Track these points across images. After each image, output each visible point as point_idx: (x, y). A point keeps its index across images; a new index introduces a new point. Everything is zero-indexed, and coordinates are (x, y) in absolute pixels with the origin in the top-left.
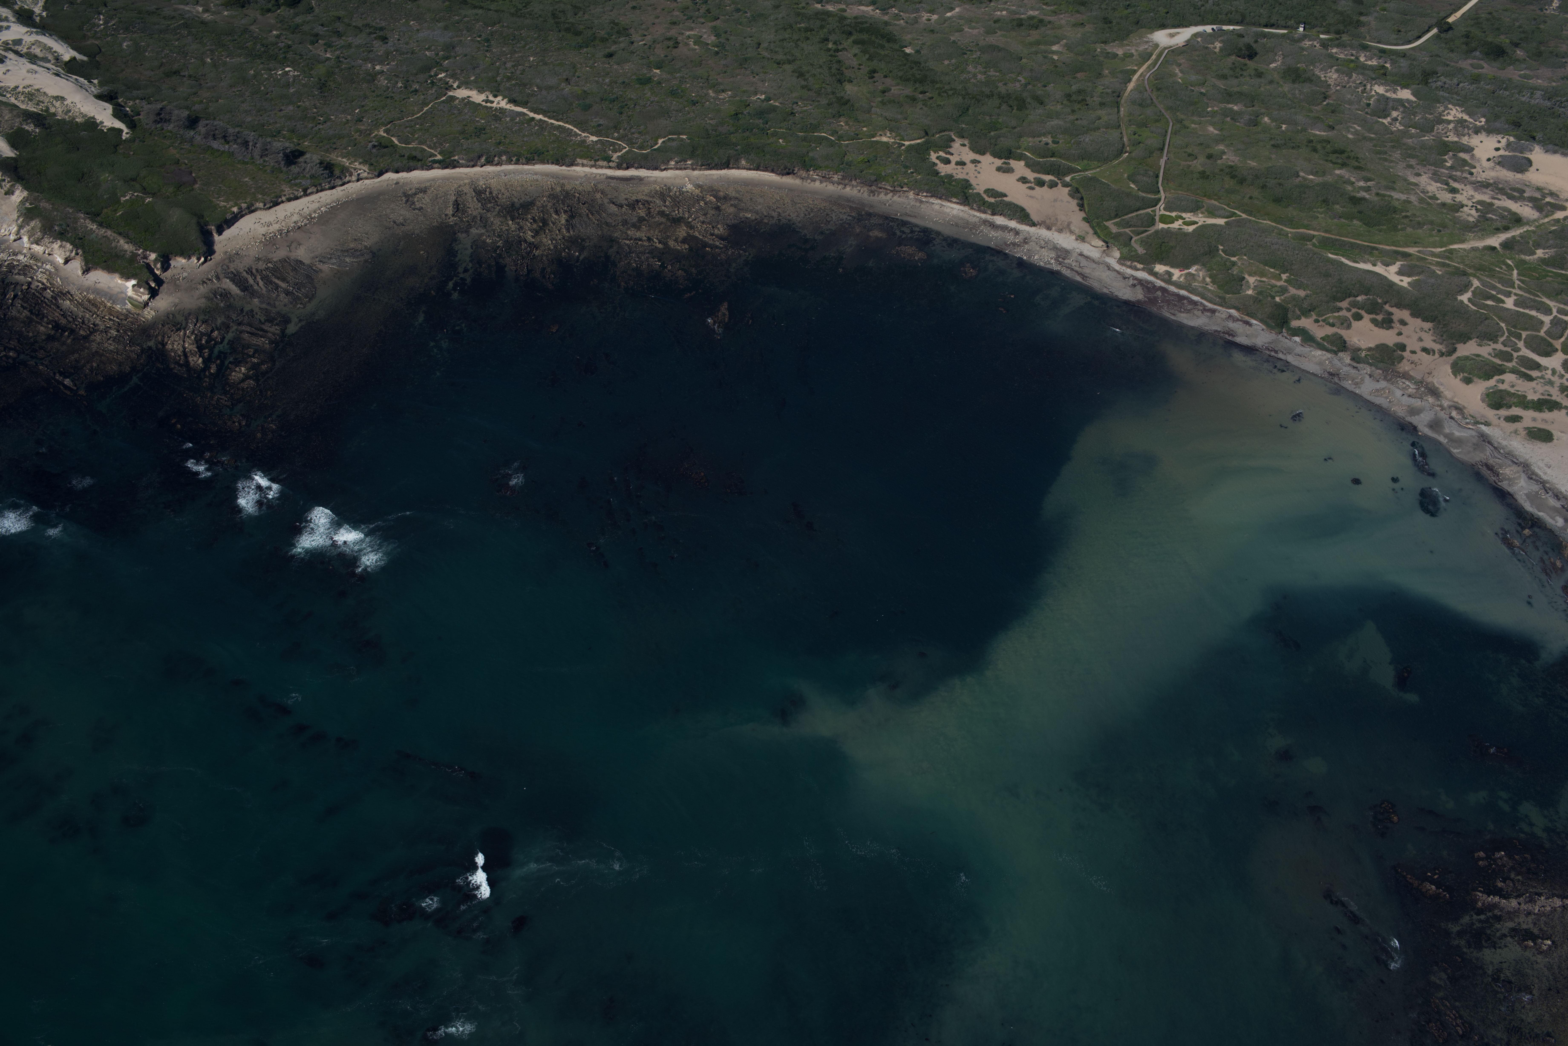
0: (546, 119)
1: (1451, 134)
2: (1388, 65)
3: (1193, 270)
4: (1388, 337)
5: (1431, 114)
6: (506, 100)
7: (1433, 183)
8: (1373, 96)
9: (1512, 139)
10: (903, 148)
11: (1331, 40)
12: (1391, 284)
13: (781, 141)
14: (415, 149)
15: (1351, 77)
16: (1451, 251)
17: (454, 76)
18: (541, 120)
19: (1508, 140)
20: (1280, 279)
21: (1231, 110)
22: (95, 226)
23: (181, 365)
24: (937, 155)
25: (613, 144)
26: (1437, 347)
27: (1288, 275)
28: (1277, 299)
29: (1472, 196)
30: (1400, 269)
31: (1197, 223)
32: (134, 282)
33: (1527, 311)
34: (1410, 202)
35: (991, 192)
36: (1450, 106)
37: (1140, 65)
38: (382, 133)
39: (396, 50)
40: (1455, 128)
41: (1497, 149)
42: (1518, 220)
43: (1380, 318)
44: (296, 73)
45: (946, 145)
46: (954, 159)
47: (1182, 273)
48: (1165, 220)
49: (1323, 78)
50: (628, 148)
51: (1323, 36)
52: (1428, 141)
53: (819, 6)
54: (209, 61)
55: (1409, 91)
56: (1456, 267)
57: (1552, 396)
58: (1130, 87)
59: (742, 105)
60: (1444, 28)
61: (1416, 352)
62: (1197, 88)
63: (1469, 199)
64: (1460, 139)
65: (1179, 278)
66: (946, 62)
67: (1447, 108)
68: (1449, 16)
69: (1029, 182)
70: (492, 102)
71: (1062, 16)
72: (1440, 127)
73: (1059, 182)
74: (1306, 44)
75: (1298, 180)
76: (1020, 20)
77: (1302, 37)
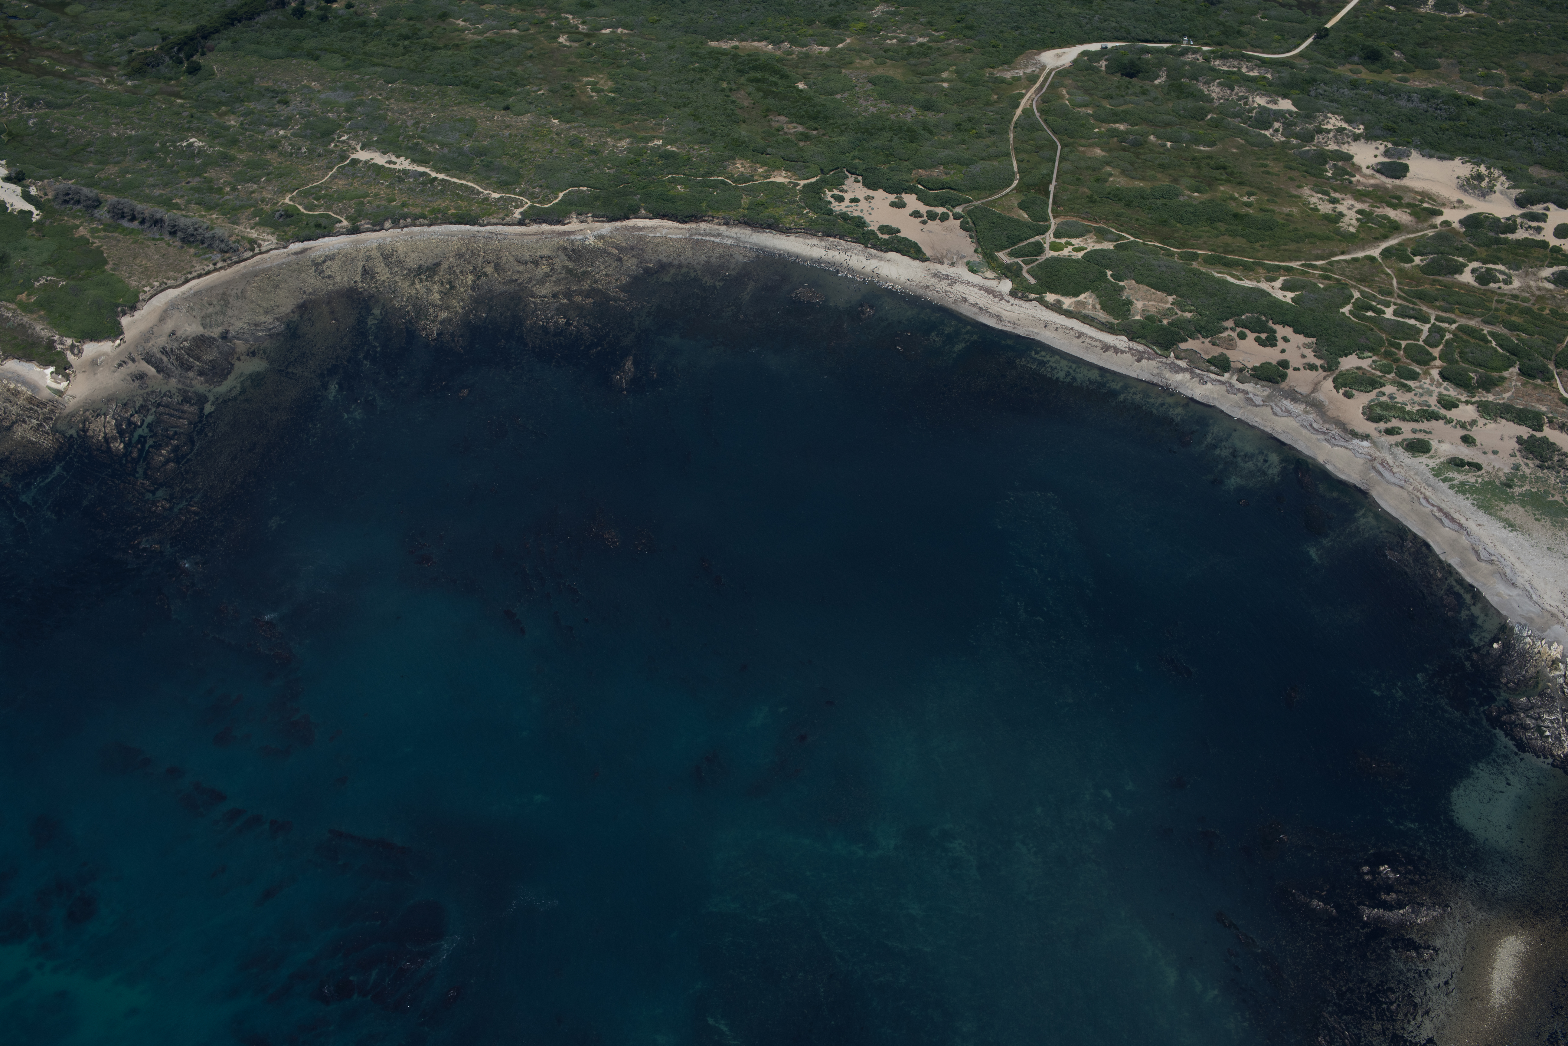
0: (448, 178)
1: (1332, 143)
2: (1269, 76)
3: (1082, 297)
4: (1271, 355)
5: (1310, 124)
6: (409, 160)
7: (1314, 194)
8: (1255, 108)
9: (1390, 145)
10: (798, 187)
11: (1212, 52)
12: (1276, 301)
13: (679, 187)
14: (321, 216)
15: (1232, 90)
16: (1331, 264)
17: (356, 137)
18: (443, 180)
19: (1386, 146)
20: (1166, 303)
21: (1116, 130)
22: (11, 314)
23: (102, 452)
24: (832, 193)
25: (515, 200)
26: (1318, 362)
27: (1174, 296)
28: (1165, 322)
29: (1352, 205)
30: (1282, 284)
31: (1086, 249)
32: (52, 369)
33: (1407, 321)
34: (1292, 216)
35: (883, 229)
36: (1329, 115)
37: (1028, 88)
38: (287, 201)
39: (299, 114)
40: (1335, 136)
41: (1376, 156)
42: (1395, 228)
43: (1263, 336)
44: (201, 144)
45: (838, 183)
46: (847, 196)
47: (1073, 300)
48: (1054, 247)
49: (1206, 93)
50: (529, 203)
51: (1205, 48)
52: (1308, 151)
53: (713, 44)
54: (115, 135)
55: (1289, 101)
56: (1337, 280)
57: (1429, 406)
58: (1019, 112)
59: (640, 152)
60: (1322, 34)
61: (1298, 369)
62: (1084, 110)
63: (1349, 209)
64: (1340, 147)
65: (1070, 306)
66: (838, 96)
67: (1326, 117)
68: (1327, 22)
69: (921, 216)
70: (395, 163)
71: (951, 41)
72: (1321, 137)
73: (951, 214)
74: (1190, 57)
75: (1181, 199)
76: (911, 47)
77: (1185, 52)
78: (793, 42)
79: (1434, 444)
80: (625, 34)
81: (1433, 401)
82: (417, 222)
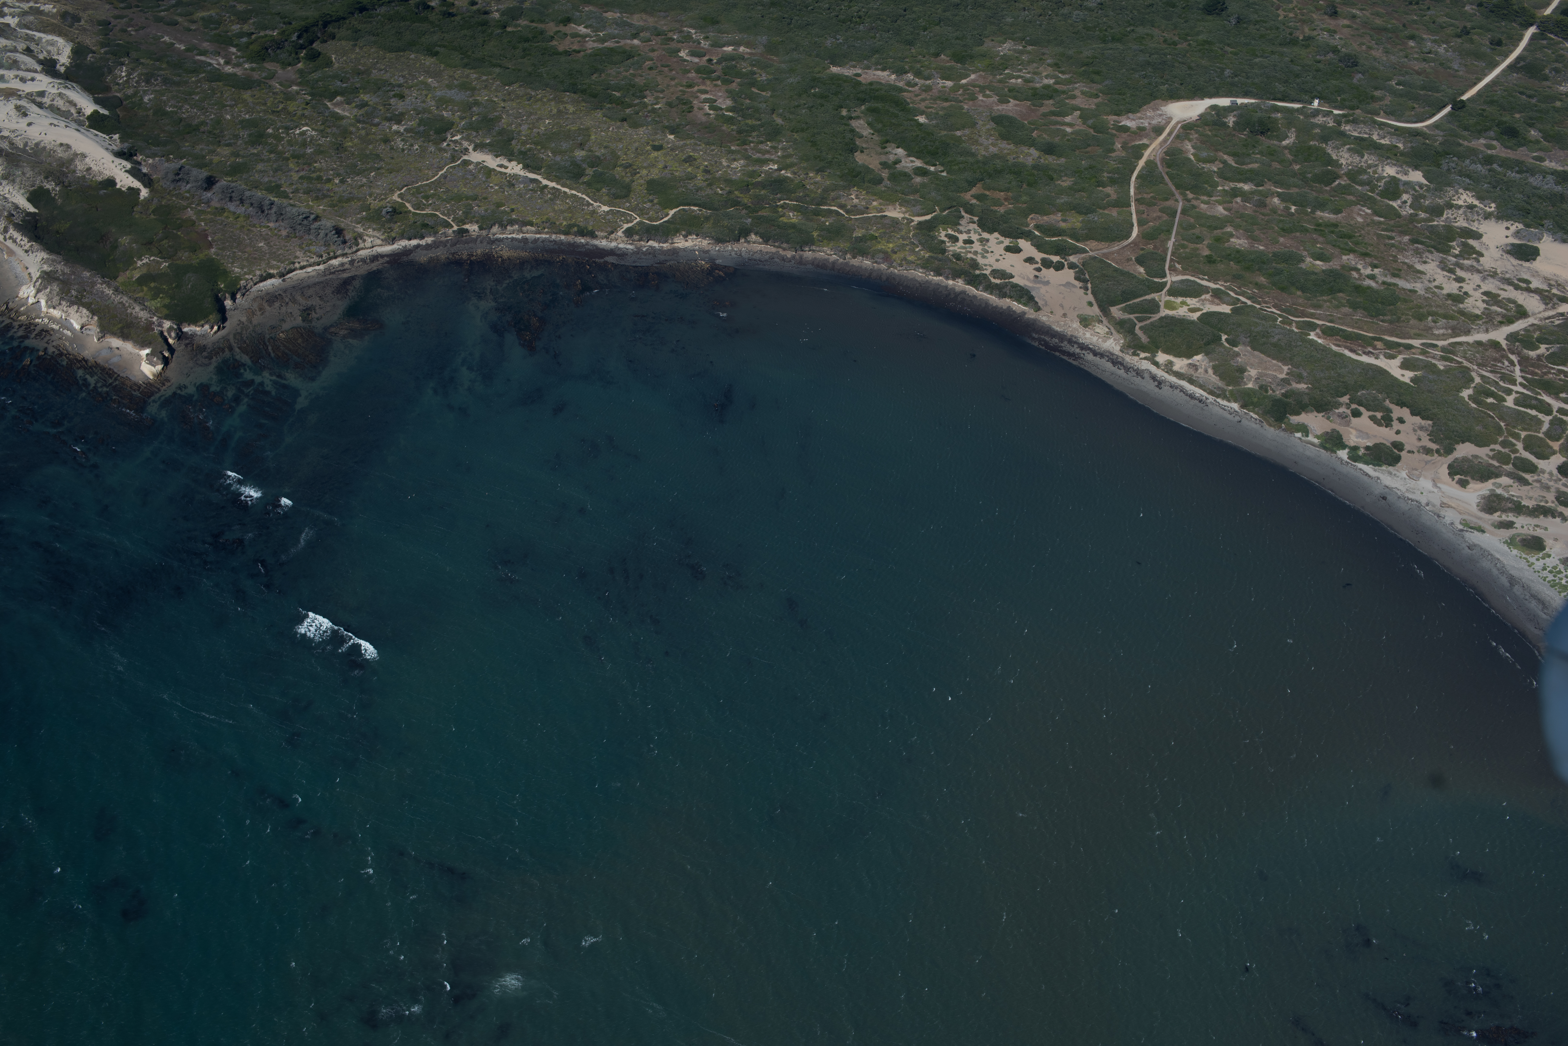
0: (559, 187)
1: (1461, 219)
2: (1400, 145)
3: (1198, 358)
4: (1385, 435)
5: (1440, 198)
6: (521, 166)
7: (1439, 271)
8: (1384, 177)
9: (1521, 226)
10: (913, 224)
11: (1344, 116)
12: (1393, 379)
13: (790, 213)
14: (428, 215)
15: (1362, 157)
16: (1455, 344)
17: (469, 138)
18: (554, 188)
19: (1517, 227)
20: (1281, 372)
21: (1241, 189)
22: (111, 292)
24: (946, 232)
25: (623, 214)
26: (1434, 447)
27: (1290, 366)
28: (1278, 392)
29: (1478, 286)
30: (1402, 363)
31: (1202, 310)
32: (147, 351)
33: (1529, 411)
34: (1416, 292)
35: (996, 273)
36: (1461, 191)
37: (1153, 139)
38: (395, 197)
39: (414, 110)
40: (1465, 213)
41: (1507, 237)
42: (1522, 313)
43: (1379, 415)
44: (313, 133)
45: (954, 222)
46: (963, 237)
47: (1186, 361)
48: (1169, 306)
49: (1335, 157)
50: (638, 219)
51: (1336, 112)
52: (1437, 226)
53: (835, 69)
54: (228, 117)
55: (1420, 173)
56: (1458, 362)
57: (1547, 502)
58: (1141, 163)
59: (753, 174)
60: (1459, 106)
61: (1413, 452)
62: (1208, 165)
63: (1475, 290)
64: (1469, 224)
65: (1181, 368)
66: (958, 133)
67: (1457, 192)
68: (1463, 94)
69: (1036, 263)
70: (506, 168)
71: (1077, 85)
72: (1450, 211)
73: (1066, 263)
74: (1320, 120)
75: (1303, 266)
76: (1035, 89)
77: (1316, 113)
78: (918, 74)
79: (1549, 543)
80: (747, 53)
81: (1551, 497)
82: (524, 229)
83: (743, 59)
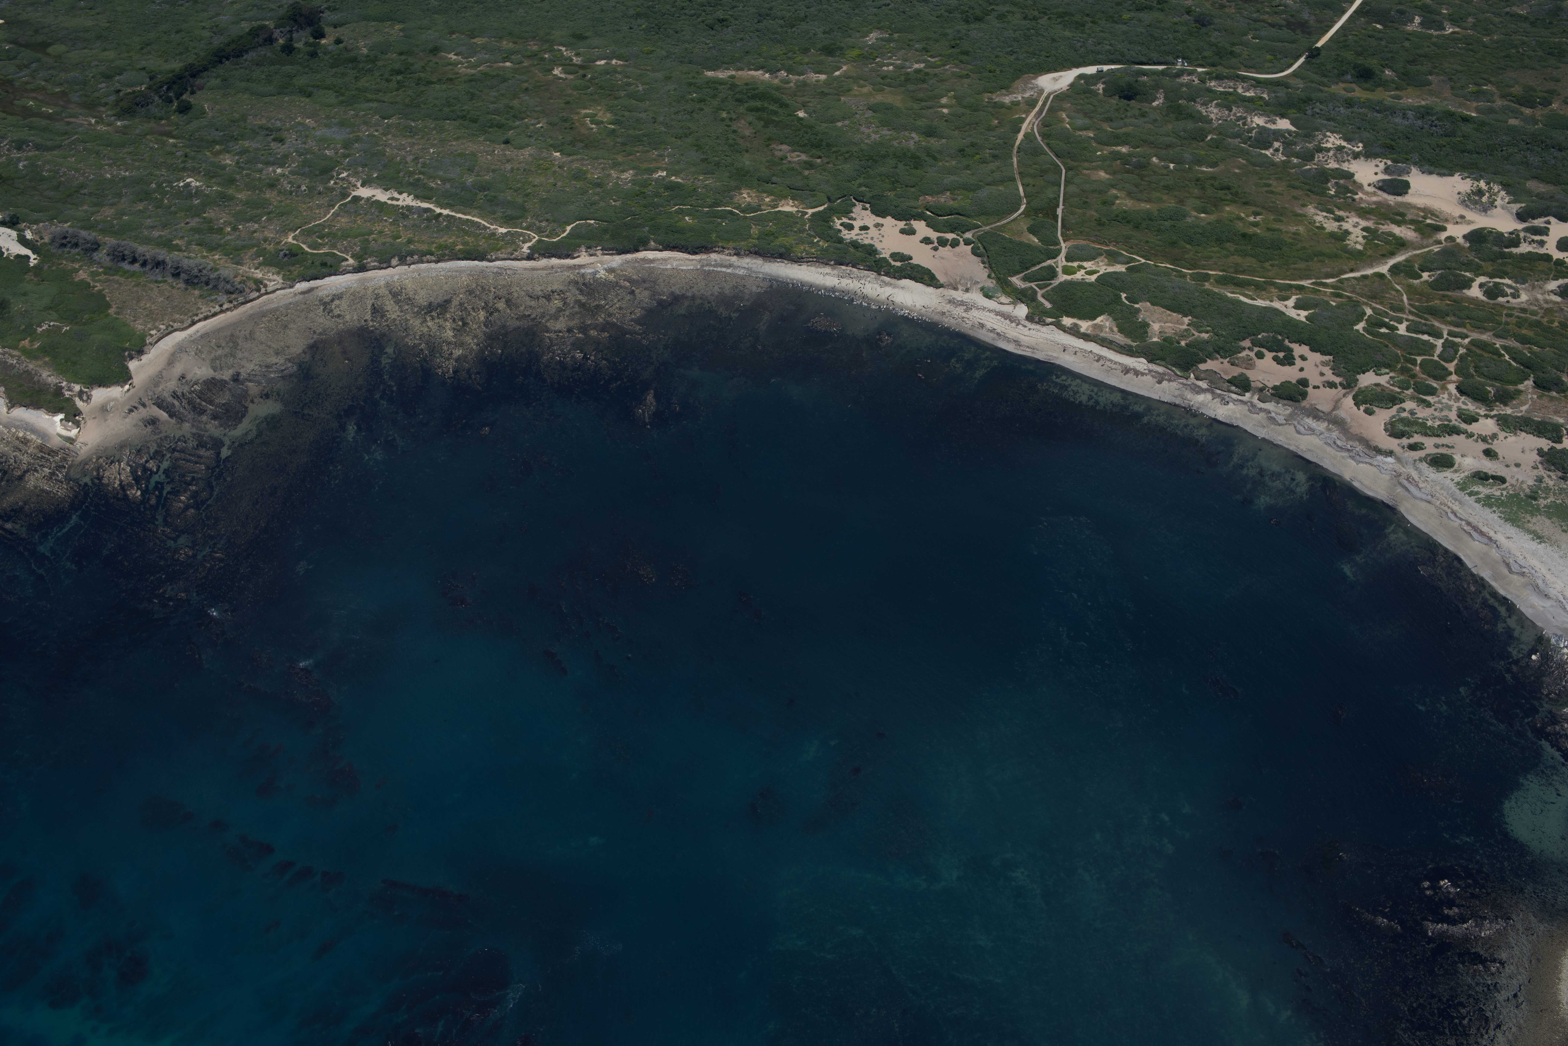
0: (453, 214)
1: (1332, 161)
2: (1265, 96)
3: (1099, 320)
4: (1290, 374)
5: (1310, 143)
6: (412, 197)
7: (1319, 213)
8: (1254, 128)
9: (1389, 163)
10: (807, 216)
11: (1207, 73)
12: (1291, 321)
13: (687, 218)
14: (326, 254)
15: (1231, 110)
16: (1341, 281)
17: (356, 174)
18: (448, 216)
19: (1386, 164)
20: (1183, 324)
21: (1119, 152)
22: (15, 360)
23: (119, 499)
24: (841, 221)
25: (522, 234)
26: (1338, 380)
27: (1190, 318)
28: (1183, 343)
29: (1357, 223)
30: (1295, 303)
31: (1098, 272)
32: (62, 416)
33: (1420, 336)
34: (1298, 234)
35: (895, 256)
36: (1328, 134)
37: (1028, 113)
38: (290, 240)
39: (296, 151)
40: (1335, 155)
41: (1376, 174)
42: (1401, 244)
43: (1281, 355)
44: (198, 184)
45: (846, 212)
46: (857, 224)
47: (1090, 323)
48: (1067, 271)
49: (1205, 114)
50: (537, 238)
51: (1200, 70)
52: (1310, 169)
53: (710, 74)
54: (109, 176)
55: (1288, 121)
56: (1348, 297)
57: (1450, 421)
58: (1020, 136)
59: (645, 184)
60: (1314, 54)
61: (1318, 387)
62: (1085, 133)
63: (1355, 226)
64: (1341, 165)
65: (1087, 329)
66: (839, 124)
67: (1325, 136)
68: (1317, 42)
69: (932, 243)
70: (398, 200)
71: (947, 67)
72: (1321, 155)
73: (961, 240)
74: (1185, 79)
75: (1189, 220)
76: (908, 74)
77: (1180, 74)
78: (789, 71)
79: (1457, 458)
80: (620, 65)
81: (1453, 415)
82: (425, 259)
83: (616, 72)
